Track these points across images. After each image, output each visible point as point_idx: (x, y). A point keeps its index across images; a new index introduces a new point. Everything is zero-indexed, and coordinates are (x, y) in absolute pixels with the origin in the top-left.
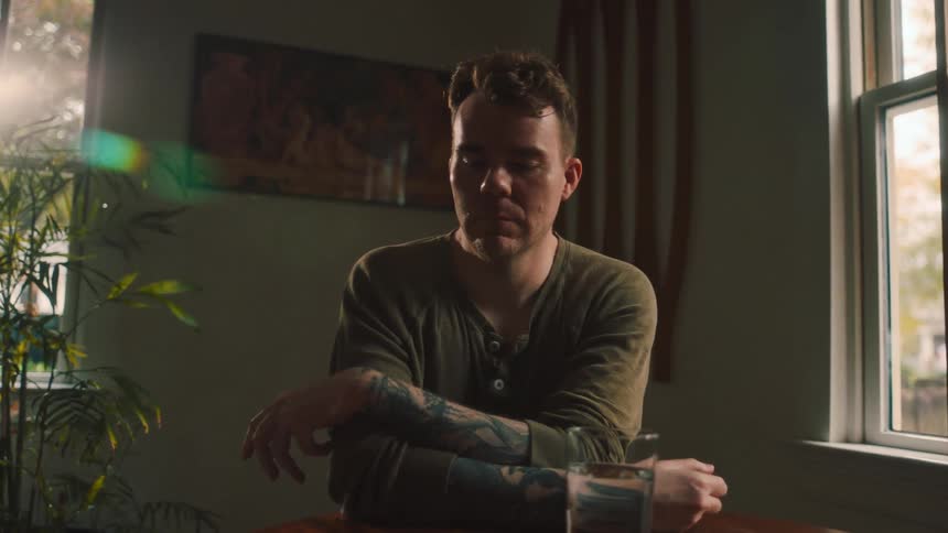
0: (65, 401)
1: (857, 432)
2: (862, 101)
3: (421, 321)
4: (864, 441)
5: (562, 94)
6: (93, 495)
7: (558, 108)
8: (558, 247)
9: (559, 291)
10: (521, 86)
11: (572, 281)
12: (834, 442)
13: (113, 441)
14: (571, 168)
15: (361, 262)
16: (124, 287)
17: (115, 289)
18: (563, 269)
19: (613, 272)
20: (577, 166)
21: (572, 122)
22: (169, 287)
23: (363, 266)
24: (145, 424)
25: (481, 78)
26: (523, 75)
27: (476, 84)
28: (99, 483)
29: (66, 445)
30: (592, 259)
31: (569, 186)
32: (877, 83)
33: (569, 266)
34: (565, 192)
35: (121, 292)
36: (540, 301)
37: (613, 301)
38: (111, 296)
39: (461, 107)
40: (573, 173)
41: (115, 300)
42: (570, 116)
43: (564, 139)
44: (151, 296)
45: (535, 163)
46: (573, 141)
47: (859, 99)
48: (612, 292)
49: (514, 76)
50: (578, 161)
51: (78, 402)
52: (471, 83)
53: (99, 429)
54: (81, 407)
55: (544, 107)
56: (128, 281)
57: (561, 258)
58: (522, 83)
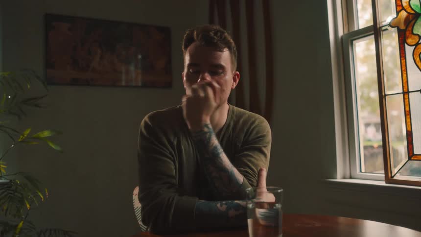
0: (3, 190)
1: (348, 175)
2: (343, 38)
3: (175, 143)
4: (351, 178)
5: (231, 43)
6: (18, 231)
7: (230, 49)
8: (229, 109)
9: (231, 128)
10: (215, 38)
11: (236, 123)
12: (339, 179)
13: (28, 206)
14: (235, 75)
15: (146, 118)
16: (25, 136)
17: (21, 137)
18: (232, 118)
19: (253, 119)
20: (237, 75)
21: (235, 56)
22: (46, 134)
23: (147, 120)
24: (42, 197)
25: (197, 35)
26: (216, 34)
27: (195, 38)
28: (21, 225)
29: (7, 210)
30: (244, 114)
31: (234, 83)
32: (349, 30)
33: (234, 117)
34: (233, 86)
35: (24, 138)
36: (223, 133)
37: (254, 132)
38: (20, 140)
39: (189, 49)
40: (236, 78)
41: (22, 142)
42: (235, 53)
43: (232, 63)
44: (38, 138)
45: (221, 71)
46: (236, 64)
47: (342, 37)
48: (254, 129)
49: (212, 34)
50: (238, 73)
51: (11, 190)
52: (193, 38)
53: (22, 202)
54: (12, 192)
55: (225, 48)
56: (27, 132)
57: (230, 114)
58: (215, 37)
